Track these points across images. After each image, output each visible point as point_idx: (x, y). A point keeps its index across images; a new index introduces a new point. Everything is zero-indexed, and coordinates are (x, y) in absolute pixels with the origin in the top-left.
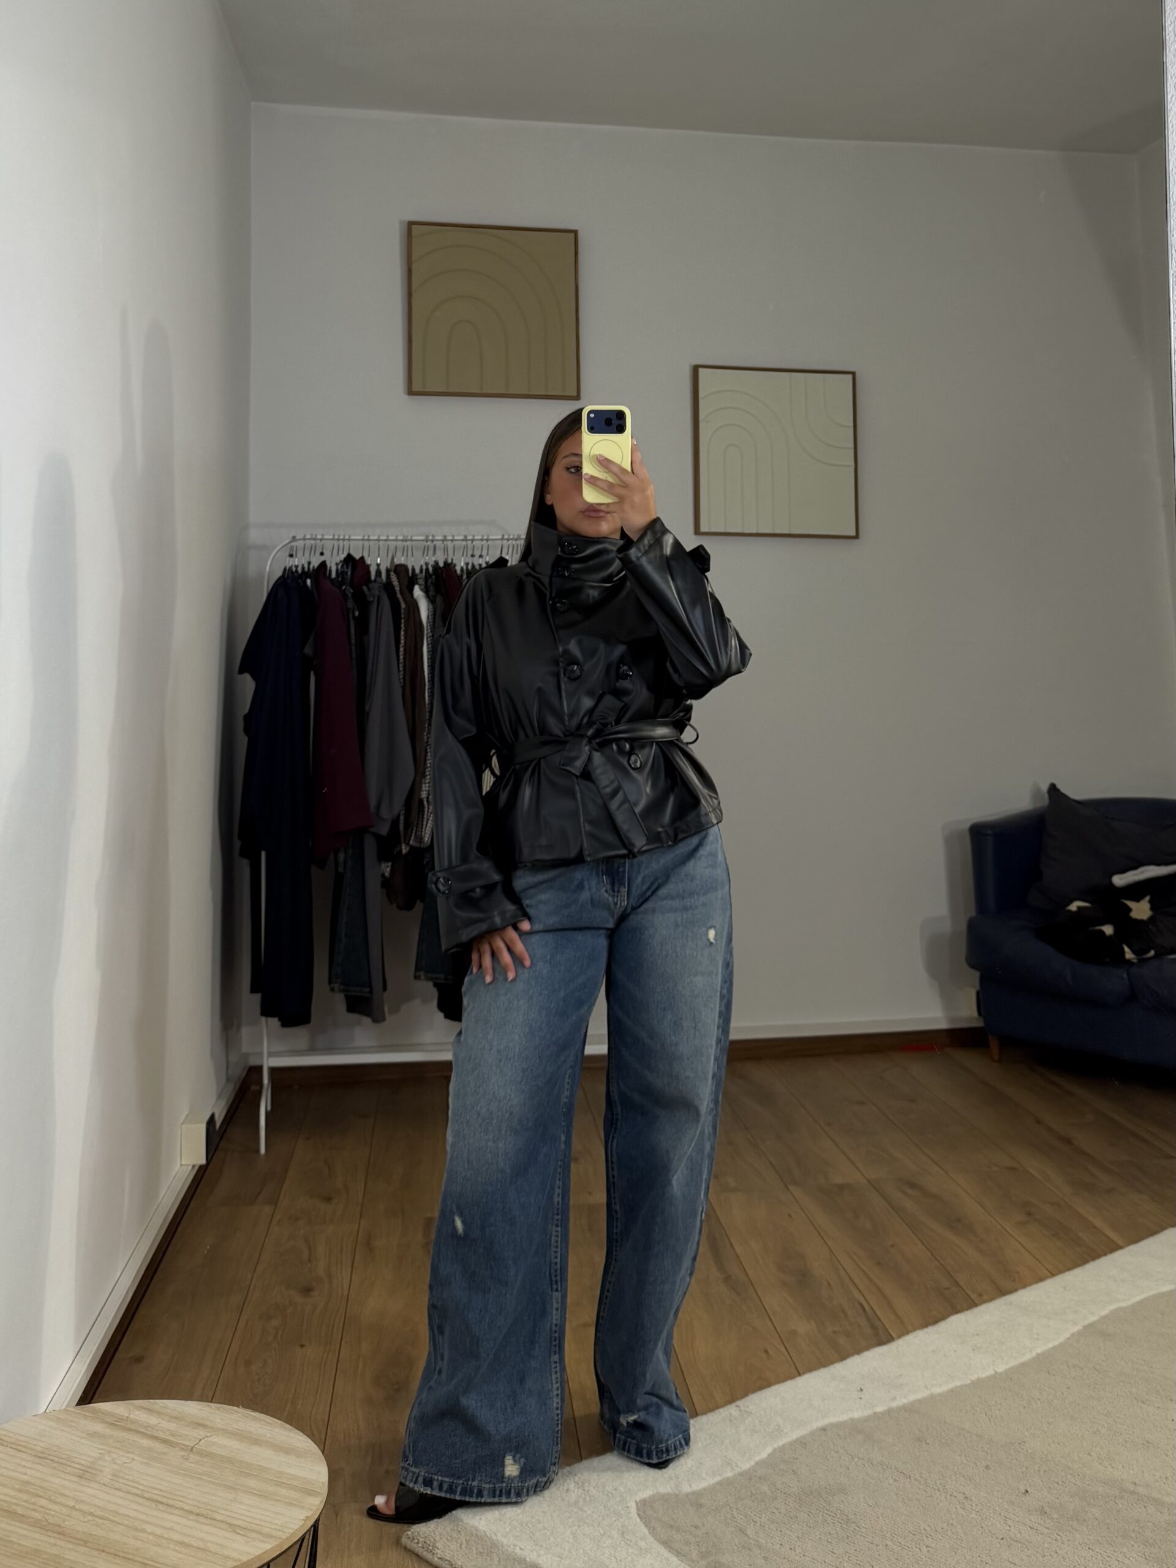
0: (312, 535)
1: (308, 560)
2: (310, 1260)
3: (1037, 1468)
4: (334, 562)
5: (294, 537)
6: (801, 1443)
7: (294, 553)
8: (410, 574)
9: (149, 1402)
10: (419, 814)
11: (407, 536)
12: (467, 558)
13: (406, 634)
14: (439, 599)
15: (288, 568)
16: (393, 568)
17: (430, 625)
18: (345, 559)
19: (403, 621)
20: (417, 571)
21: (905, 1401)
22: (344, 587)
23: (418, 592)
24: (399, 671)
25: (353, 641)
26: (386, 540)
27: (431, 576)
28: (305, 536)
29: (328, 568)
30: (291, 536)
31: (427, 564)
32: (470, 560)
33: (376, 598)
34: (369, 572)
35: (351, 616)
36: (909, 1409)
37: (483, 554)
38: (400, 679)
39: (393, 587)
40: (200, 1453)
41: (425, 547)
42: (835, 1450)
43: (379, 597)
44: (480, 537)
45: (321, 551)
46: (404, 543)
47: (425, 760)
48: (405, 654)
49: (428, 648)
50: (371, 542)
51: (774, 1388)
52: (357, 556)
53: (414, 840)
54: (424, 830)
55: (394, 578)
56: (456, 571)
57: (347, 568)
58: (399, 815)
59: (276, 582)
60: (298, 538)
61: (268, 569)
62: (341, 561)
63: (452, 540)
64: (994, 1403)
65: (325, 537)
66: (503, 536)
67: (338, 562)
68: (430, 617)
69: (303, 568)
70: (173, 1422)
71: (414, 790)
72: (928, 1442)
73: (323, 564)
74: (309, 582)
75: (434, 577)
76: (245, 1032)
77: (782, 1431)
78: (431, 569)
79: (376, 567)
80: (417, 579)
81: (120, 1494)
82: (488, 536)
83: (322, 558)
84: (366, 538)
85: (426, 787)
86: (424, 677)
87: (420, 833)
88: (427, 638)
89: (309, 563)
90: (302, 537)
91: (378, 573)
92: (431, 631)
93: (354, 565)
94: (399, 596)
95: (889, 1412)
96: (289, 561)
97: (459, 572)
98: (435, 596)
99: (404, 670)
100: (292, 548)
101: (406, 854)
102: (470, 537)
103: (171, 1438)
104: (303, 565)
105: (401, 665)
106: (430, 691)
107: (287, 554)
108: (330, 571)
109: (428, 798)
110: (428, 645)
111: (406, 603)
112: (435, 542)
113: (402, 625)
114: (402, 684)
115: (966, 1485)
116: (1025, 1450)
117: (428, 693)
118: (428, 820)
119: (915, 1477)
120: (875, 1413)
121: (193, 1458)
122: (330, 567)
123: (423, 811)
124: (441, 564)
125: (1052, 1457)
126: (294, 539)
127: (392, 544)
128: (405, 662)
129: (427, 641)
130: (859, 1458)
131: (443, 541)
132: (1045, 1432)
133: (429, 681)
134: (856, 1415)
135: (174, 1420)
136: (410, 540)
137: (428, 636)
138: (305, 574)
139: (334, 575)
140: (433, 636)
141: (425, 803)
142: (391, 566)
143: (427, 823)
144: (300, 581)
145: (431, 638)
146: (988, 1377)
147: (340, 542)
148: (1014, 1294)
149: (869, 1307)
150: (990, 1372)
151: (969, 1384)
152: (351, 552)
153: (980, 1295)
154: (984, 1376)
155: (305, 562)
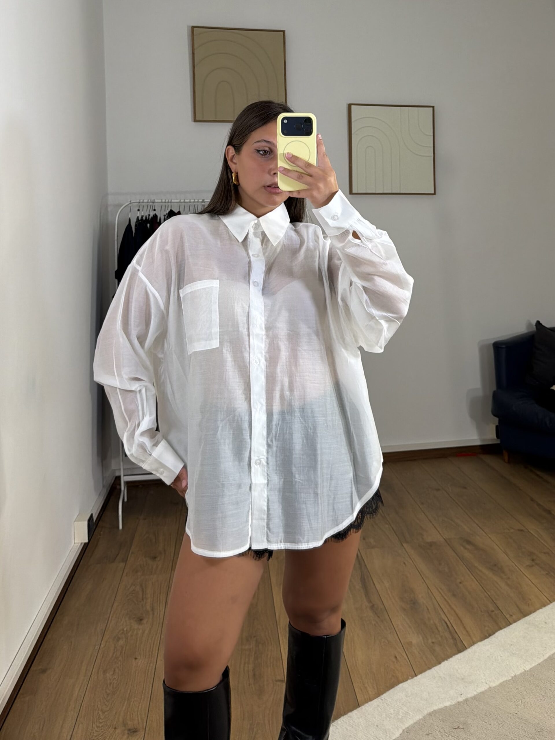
0: (149, 200)
1: (149, 213)
4: (162, 214)
18: (169, 212)
21: (475, 693)
45: (154, 208)
52: (176, 211)
62: (167, 214)
65: (156, 201)
67: (165, 214)
73: (155, 215)
74: (148, 225)
83: (155, 212)
89: (149, 215)
90: (146, 201)
104: (146, 216)
122: (160, 217)
138: (147, 221)
146: (521, 674)
147: (166, 204)
148: (530, 616)
149: (450, 625)
150: (522, 671)
151: (510, 679)
152: (173, 209)
153: (511, 616)
154: (518, 673)
155: (147, 214)
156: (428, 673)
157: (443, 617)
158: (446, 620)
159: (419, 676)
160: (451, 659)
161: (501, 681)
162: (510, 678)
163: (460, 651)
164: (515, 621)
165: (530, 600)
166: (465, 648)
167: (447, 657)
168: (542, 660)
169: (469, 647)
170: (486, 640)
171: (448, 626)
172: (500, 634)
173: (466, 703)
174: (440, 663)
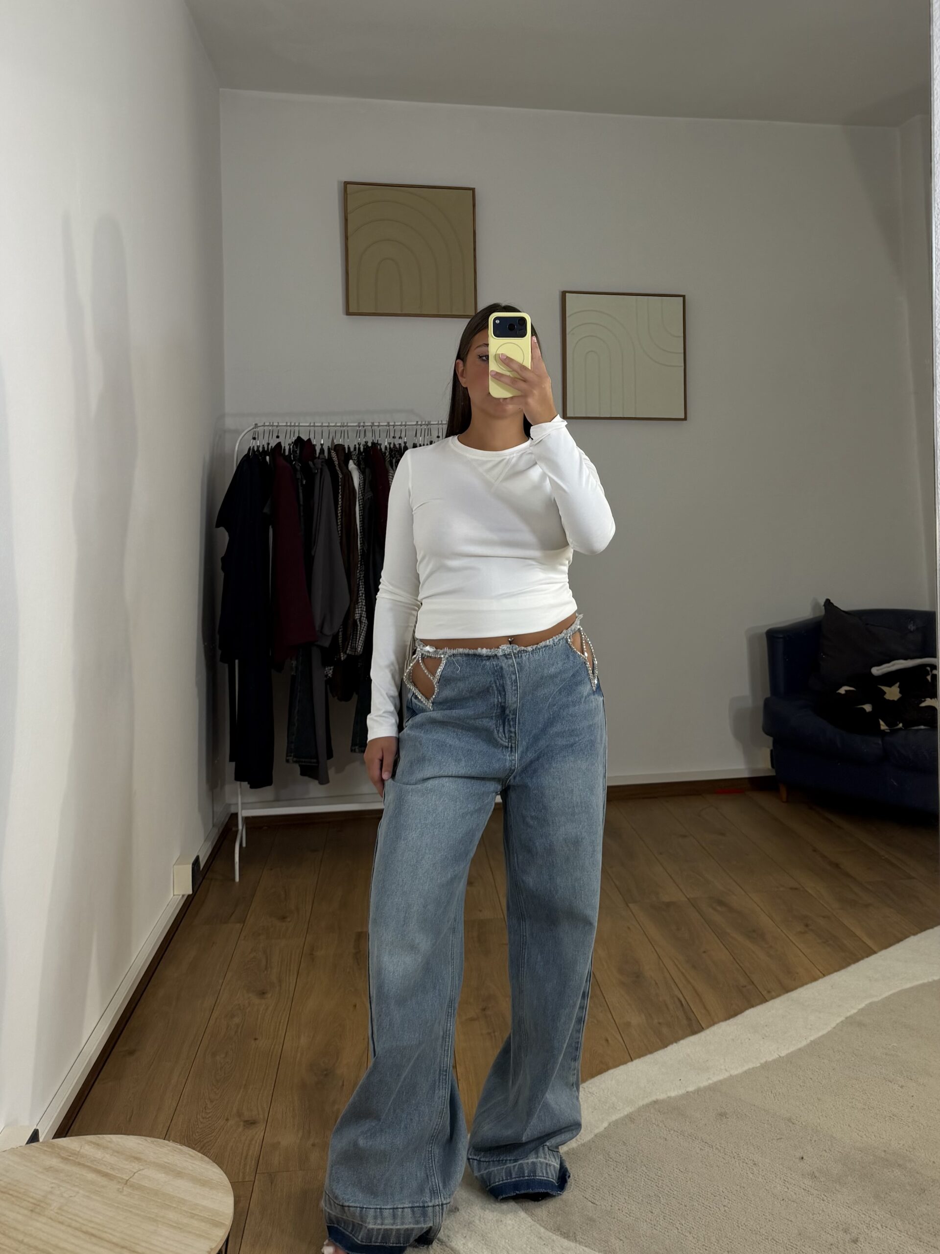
0: (270, 423)
1: (267, 442)
2: (266, 969)
3: (809, 1138)
4: (287, 443)
5: (256, 424)
6: (630, 1118)
7: (256, 437)
8: (347, 452)
9: (99, 1137)
10: (354, 631)
11: (344, 423)
12: (390, 439)
13: (342, 498)
14: (367, 471)
15: (252, 448)
16: (333, 447)
17: (361, 491)
18: (295, 440)
19: (340, 487)
20: (352, 449)
21: (710, 1082)
22: (294, 462)
23: (352, 466)
24: (337, 525)
25: (302, 503)
26: (328, 426)
27: (362, 453)
28: (264, 423)
29: (283, 448)
30: (254, 424)
31: (359, 444)
32: (392, 441)
33: (319, 471)
34: (315, 451)
35: (300, 484)
36: (713, 1088)
37: (402, 436)
38: (338, 531)
39: (333, 462)
40: (132, 1186)
41: (357, 430)
42: (657, 1124)
43: (321, 470)
44: (399, 424)
45: (277, 435)
46: (342, 428)
47: (358, 591)
48: (342, 512)
49: (360, 508)
50: (316, 428)
51: (611, 1072)
52: (305, 438)
53: (350, 650)
54: (357, 642)
55: (334, 454)
56: (381, 449)
57: (297, 448)
58: (339, 632)
59: (242, 459)
60: (259, 425)
61: (236, 449)
62: (292, 443)
63: (378, 426)
64: (778, 1082)
65: (280, 424)
66: (417, 422)
67: (290, 443)
68: (361, 485)
69: (263, 448)
70: (115, 1156)
71: (350, 613)
72: (727, 1116)
73: (279, 444)
74: (268, 458)
75: (364, 454)
76: (228, 788)
77: (616, 1108)
78: (362, 449)
79: (320, 447)
80: (351, 456)
81: (63, 1228)
82: (406, 422)
83: (278, 440)
84: (312, 424)
85: (358, 611)
86: (357, 528)
87: (355, 645)
88: (359, 500)
89: (268, 444)
90: (262, 424)
91: (322, 450)
92: (362, 495)
93: (303, 445)
94: (338, 468)
95: (698, 1091)
96: (253, 442)
97: (383, 450)
98: (365, 469)
99: (341, 524)
100: (254, 433)
101: (344, 660)
102: (392, 424)
103: (111, 1172)
104: (263, 445)
105: (339, 521)
106: (361, 539)
107: (251, 438)
108: (284, 450)
109: (360, 619)
110: (359, 505)
111: (342, 473)
112: (365, 428)
113: (340, 491)
114: (340, 535)
115: (755, 1153)
116: (800, 1123)
117: (360, 541)
118: (360, 635)
119: (716, 1146)
120: (687, 1092)
121: (127, 1190)
122: (284, 447)
123: (357, 629)
124: (370, 444)
125: (821, 1128)
126: (256, 426)
127: (333, 429)
128: (342, 518)
129: (359, 503)
130: (674, 1131)
131: (372, 426)
132: (816, 1107)
133: (360, 532)
134: (673, 1094)
135: (116, 1154)
136: (346, 426)
137: (360, 498)
138: (265, 453)
139: (287, 453)
140: (363, 499)
141: (358, 623)
142: (331, 446)
143: (360, 637)
144: (260, 458)
145: (362, 500)
146: (774, 1061)
147: (292, 428)
148: (794, 992)
149: (686, 1003)
150: (775, 1056)
151: (759, 1067)
152: (300, 435)
153: (769, 992)
154: (771, 1060)
155: (265, 443)
156: (649, 1058)
157: (677, 992)
158: (680, 996)
159: (637, 1062)
160: (682, 1042)
161: (746, 1068)
162: (759, 1065)
163: (694, 1033)
164: (773, 998)
165: (797, 973)
166: (701, 1029)
167: (676, 1040)
168: (804, 1043)
169: (708, 1027)
170: (731, 1020)
171: (682, 1005)
172: (750, 1013)
173: (698, 1094)
174: (665, 1046)
